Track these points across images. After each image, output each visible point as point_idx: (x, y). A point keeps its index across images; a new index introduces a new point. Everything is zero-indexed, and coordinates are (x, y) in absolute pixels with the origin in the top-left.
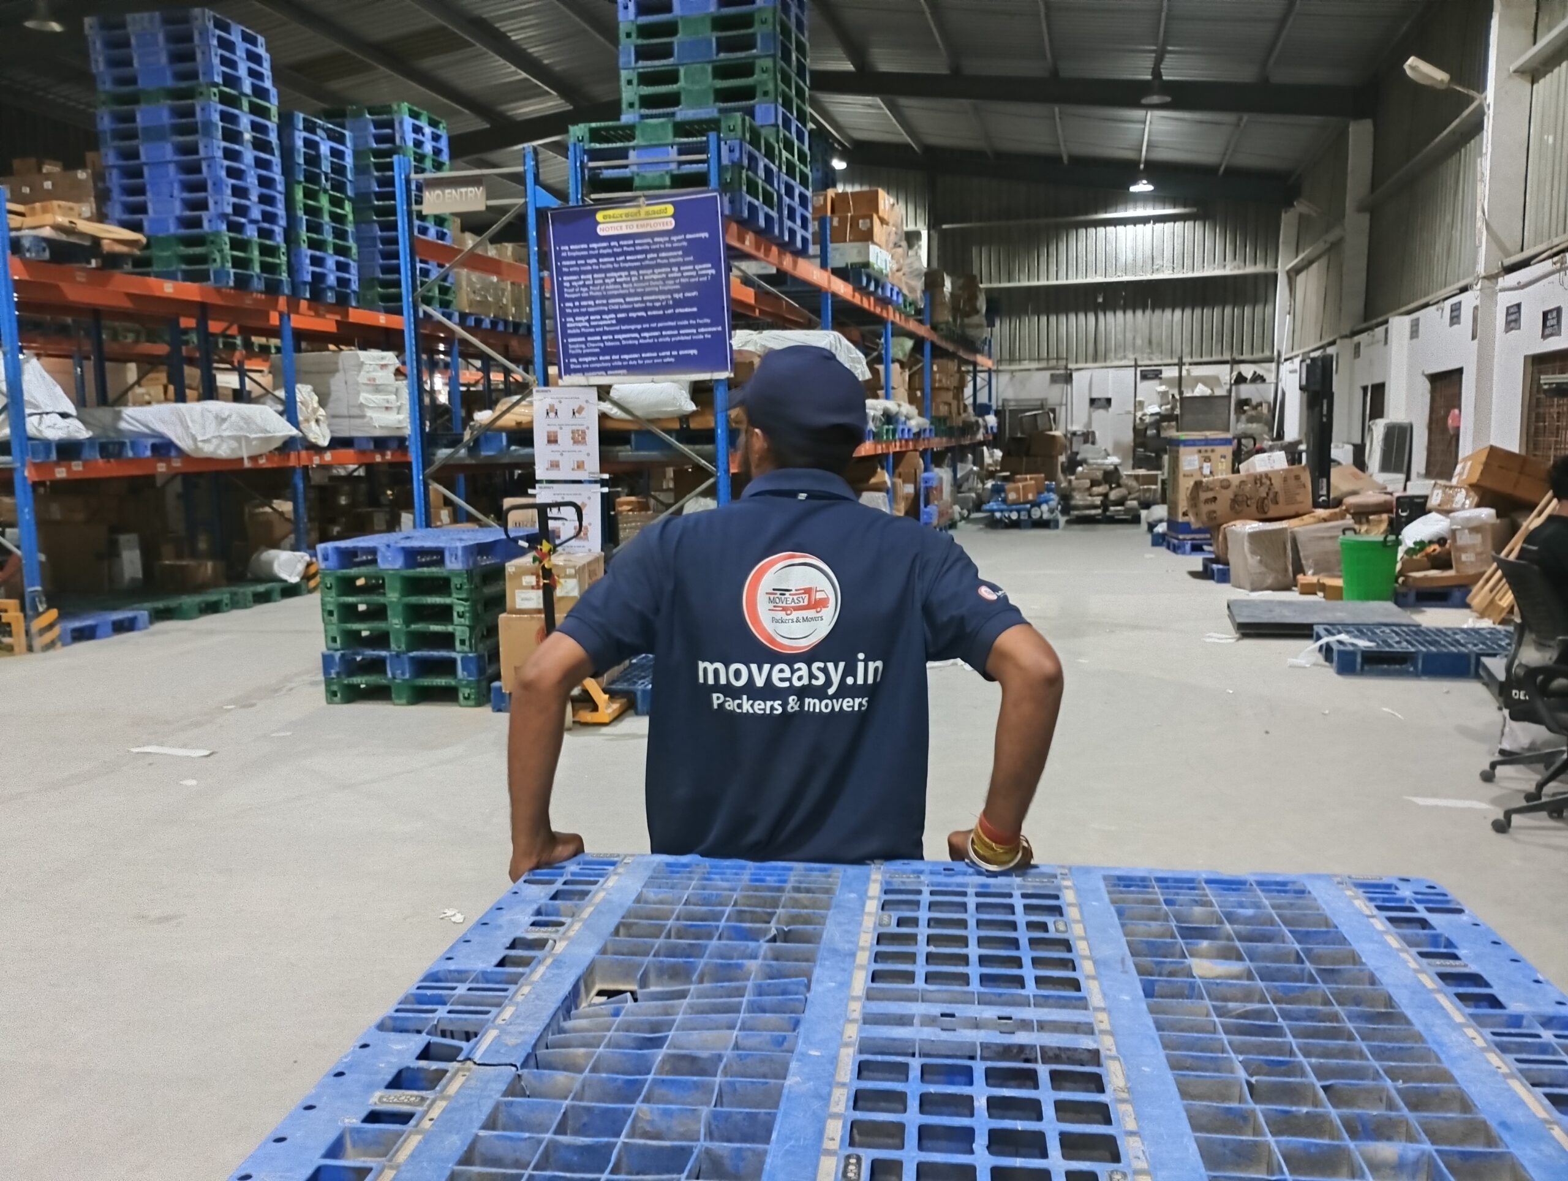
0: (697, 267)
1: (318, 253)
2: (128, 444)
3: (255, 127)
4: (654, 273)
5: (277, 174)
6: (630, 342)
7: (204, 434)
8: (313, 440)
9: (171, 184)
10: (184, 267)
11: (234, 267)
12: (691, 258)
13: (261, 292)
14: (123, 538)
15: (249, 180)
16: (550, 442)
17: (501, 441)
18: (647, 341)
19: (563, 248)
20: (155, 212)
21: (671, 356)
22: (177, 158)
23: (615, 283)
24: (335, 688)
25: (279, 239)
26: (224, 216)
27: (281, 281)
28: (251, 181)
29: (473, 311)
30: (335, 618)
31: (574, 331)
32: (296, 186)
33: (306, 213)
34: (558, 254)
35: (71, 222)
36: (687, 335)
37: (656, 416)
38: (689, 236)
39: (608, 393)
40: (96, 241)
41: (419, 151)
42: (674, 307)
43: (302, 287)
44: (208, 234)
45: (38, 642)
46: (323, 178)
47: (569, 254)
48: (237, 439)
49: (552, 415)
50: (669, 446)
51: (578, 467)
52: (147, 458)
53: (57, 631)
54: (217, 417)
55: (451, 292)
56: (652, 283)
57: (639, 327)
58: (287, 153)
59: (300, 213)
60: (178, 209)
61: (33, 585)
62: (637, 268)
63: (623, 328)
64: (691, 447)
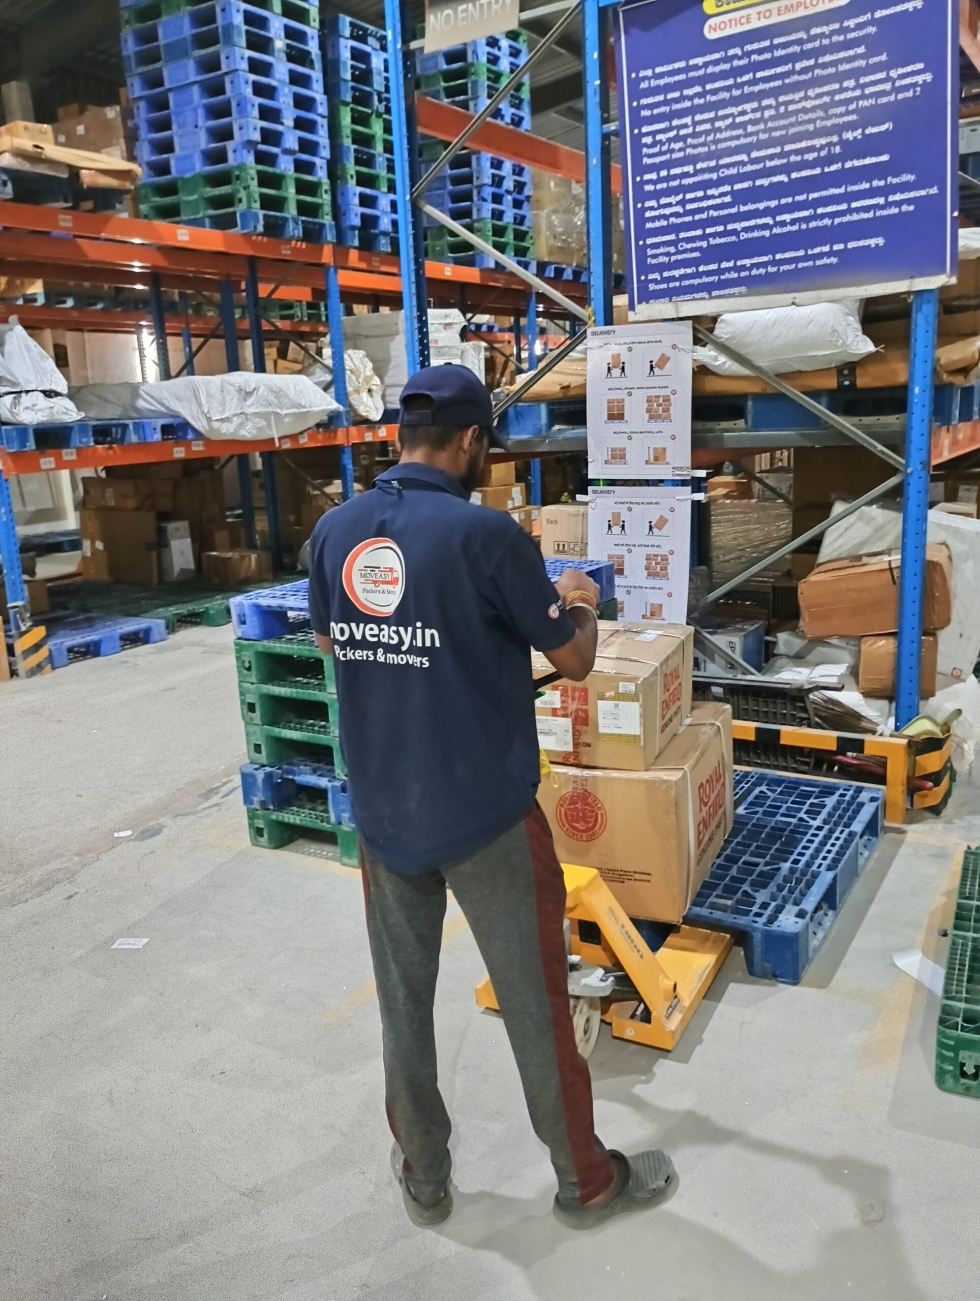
0: (893, 74)
1: (368, 191)
2: (131, 427)
3: (290, 33)
4: (806, 98)
5: (317, 92)
6: (756, 234)
7: (224, 411)
8: (364, 414)
9: (195, 110)
10: (211, 212)
11: (263, 207)
12: (884, 57)
13: (302, 240)
14: (171, 526)
15: (282, 99)
16: (611, 417)
17: (539, 418)
18: (788, 228)
19: (642, 74)
20: (182, 149)
21: (829, 254)
22: (200, 78)
23: (733, 126)
24: (260, 824)
25: (321, 175)
26: (250, 144)
27: (322, 226)
28: (285, 100)
29: (552, 259)
30: (257, 716)
31: (657, 224)
32: (342, 108)
33: (354, 142)
34: (634, 84)
35: (37, 147)
36: (866, 209)
37: (797, 367)
38: (879, 14)
39: (712, 330)
40: (75, 172)
41: (494, 68)
42: (843, 158)
43: (349, 232)
44: (232, 167)
45: (23, 666)
46: (376, 98)
47: (653, 83)
48: (265, 416)
49: (616, 372)
50: (813, 420)
51: (656, 459)
52: (157, 442)
53: (44, 653)
54: (240, 390)
55: (528, 237)
56: (803, 117)
57: (773, 204)
58: (331, 68)
59: (347, 142)
60: (203, 142)
61: (16, 600)
62: (774, 93)
63: (743, 209)
64: (856, 419)
